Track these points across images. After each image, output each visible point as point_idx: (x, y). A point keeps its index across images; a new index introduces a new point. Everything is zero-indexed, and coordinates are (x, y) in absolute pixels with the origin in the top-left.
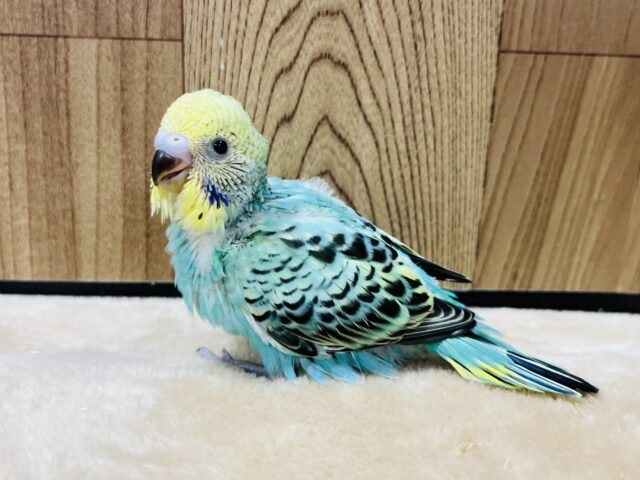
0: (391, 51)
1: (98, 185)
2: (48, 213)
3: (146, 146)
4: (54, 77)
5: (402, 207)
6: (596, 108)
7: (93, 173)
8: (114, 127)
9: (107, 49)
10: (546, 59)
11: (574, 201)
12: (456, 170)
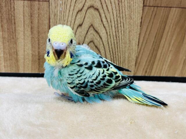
0: (111, 6)
1: (24, 45)
2: (9, 53)
3: (38, 33)
4: (10, 12)
5: (114, 52)
6: (171, 23)
7: (23, 41)
8: (29, 27)
9: (26, 4)
10: (157, 8)
11: (164, 50)
12: (130, 41)
